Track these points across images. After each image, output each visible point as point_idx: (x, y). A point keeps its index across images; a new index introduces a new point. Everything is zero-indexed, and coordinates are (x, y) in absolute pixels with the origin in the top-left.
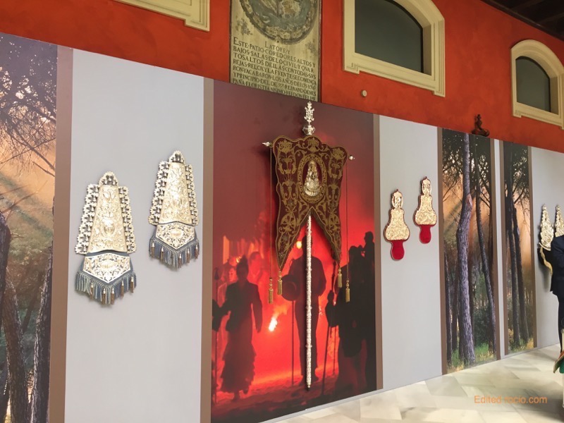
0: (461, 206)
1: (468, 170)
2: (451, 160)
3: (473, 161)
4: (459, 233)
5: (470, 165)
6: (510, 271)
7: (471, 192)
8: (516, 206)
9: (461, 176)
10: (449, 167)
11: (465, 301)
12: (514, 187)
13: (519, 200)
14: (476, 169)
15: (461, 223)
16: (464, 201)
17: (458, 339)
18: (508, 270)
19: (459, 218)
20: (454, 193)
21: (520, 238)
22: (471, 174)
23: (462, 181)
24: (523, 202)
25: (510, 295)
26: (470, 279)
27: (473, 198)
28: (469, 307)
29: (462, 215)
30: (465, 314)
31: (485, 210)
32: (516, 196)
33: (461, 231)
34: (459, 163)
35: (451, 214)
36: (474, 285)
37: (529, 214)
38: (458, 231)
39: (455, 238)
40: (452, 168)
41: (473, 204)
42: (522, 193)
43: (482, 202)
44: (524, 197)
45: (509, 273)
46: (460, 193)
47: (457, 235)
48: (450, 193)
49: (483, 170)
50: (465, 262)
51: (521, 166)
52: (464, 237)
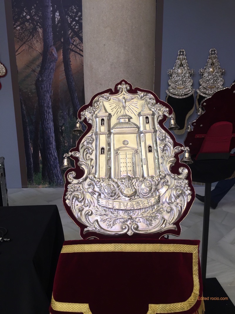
0: (41, 58)
1: (50, 22)
2: (25, 16)
3: (57, 14)
4: (38, 84)
5: (54, 18)
7: (54, 45)
9: (40, 30)
10: (23, 23)
15: (41, 73)
16: (45, 53)
17: (41, 166)
19: (38, 69)
20: (31, 47)
22: (54, 26)
23: (41, 35)
27: (58, 50)
29: (43, 67)
33: (42, 81)
34: (36, 18)
35: (28, 66)
38: (38, 80)
39: (34, 87)
40: (27, 24)
41: (59, 56)
43: (72, 54)
46: (38, 46)
47: (36, 84)
48: (24, 47)
50: (48, 107)
52: (47, 86)
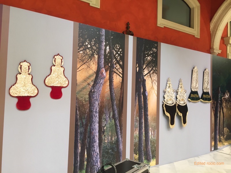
0: (95, 76)
1: (103, 52)
2: (87, 45)
3: (108, 47)
4: (91, 94)
5: (105, 50)
6: (138, 118)
7: (104, 67)
8: (145, 78)
9: (96, 56)
10: (85, 49)
11: (94, 138)
12: (144, 66)
13: (148, 74)
14: (111, 52)
15: (94, 86)
16: (98, 72)
17: (85, 163)
18: (136, 117)
19: (92, 83)
20: (88, 67)
21: (148, 98)
22: (105, 55)
23: (96, 59)
24: (152, 75)
25: (137, 133)
26: (100, 123)
27: (106, 71)
28: (97, 141)
29: (96, 82)
30: (93, 146)
31: (117, 79)
32: (146, 72)
33: (94, 92)
34: (94, 48)
35: (85, 80)
36: (104, 127)
37: (156, 84)
38: (91, 91)
39: (87, 96)
40: (88, 51)
41: (106, 75)
42: (151, 71)
43: (115, 74)
44: (153, 73)
45: (136, 119)
46: (94, 67)
47: (89, 95)
48: (84, 66)
49: (117, 53)
50: (96, 112)
51: (151, 54)
52: (97, 96)
